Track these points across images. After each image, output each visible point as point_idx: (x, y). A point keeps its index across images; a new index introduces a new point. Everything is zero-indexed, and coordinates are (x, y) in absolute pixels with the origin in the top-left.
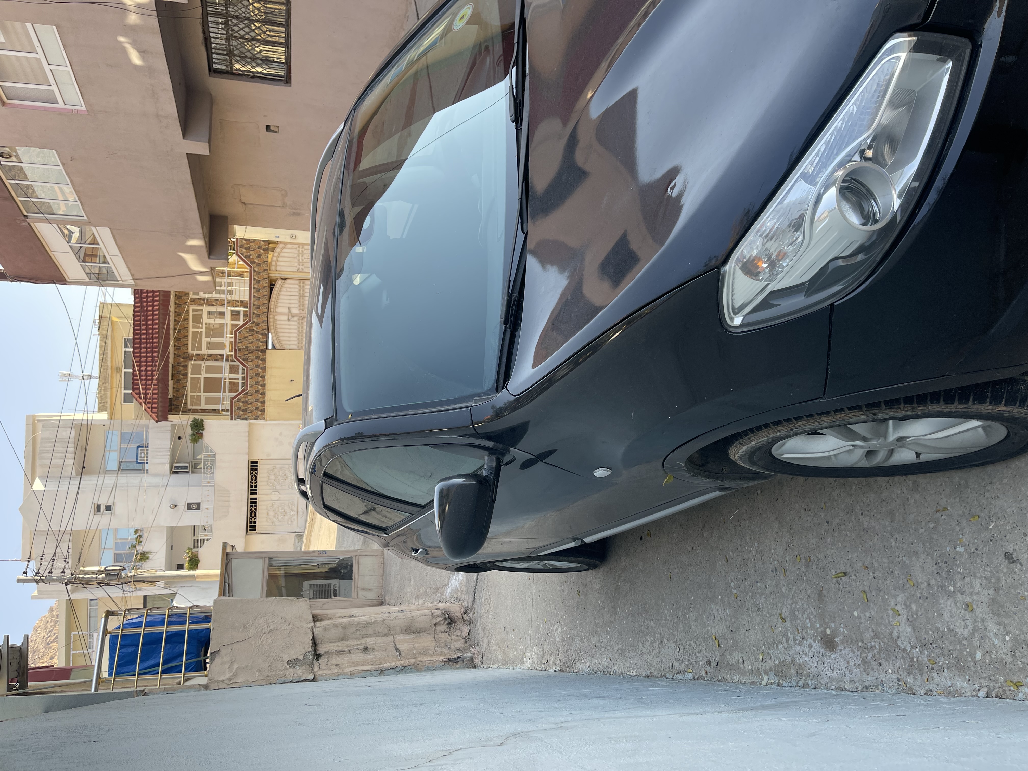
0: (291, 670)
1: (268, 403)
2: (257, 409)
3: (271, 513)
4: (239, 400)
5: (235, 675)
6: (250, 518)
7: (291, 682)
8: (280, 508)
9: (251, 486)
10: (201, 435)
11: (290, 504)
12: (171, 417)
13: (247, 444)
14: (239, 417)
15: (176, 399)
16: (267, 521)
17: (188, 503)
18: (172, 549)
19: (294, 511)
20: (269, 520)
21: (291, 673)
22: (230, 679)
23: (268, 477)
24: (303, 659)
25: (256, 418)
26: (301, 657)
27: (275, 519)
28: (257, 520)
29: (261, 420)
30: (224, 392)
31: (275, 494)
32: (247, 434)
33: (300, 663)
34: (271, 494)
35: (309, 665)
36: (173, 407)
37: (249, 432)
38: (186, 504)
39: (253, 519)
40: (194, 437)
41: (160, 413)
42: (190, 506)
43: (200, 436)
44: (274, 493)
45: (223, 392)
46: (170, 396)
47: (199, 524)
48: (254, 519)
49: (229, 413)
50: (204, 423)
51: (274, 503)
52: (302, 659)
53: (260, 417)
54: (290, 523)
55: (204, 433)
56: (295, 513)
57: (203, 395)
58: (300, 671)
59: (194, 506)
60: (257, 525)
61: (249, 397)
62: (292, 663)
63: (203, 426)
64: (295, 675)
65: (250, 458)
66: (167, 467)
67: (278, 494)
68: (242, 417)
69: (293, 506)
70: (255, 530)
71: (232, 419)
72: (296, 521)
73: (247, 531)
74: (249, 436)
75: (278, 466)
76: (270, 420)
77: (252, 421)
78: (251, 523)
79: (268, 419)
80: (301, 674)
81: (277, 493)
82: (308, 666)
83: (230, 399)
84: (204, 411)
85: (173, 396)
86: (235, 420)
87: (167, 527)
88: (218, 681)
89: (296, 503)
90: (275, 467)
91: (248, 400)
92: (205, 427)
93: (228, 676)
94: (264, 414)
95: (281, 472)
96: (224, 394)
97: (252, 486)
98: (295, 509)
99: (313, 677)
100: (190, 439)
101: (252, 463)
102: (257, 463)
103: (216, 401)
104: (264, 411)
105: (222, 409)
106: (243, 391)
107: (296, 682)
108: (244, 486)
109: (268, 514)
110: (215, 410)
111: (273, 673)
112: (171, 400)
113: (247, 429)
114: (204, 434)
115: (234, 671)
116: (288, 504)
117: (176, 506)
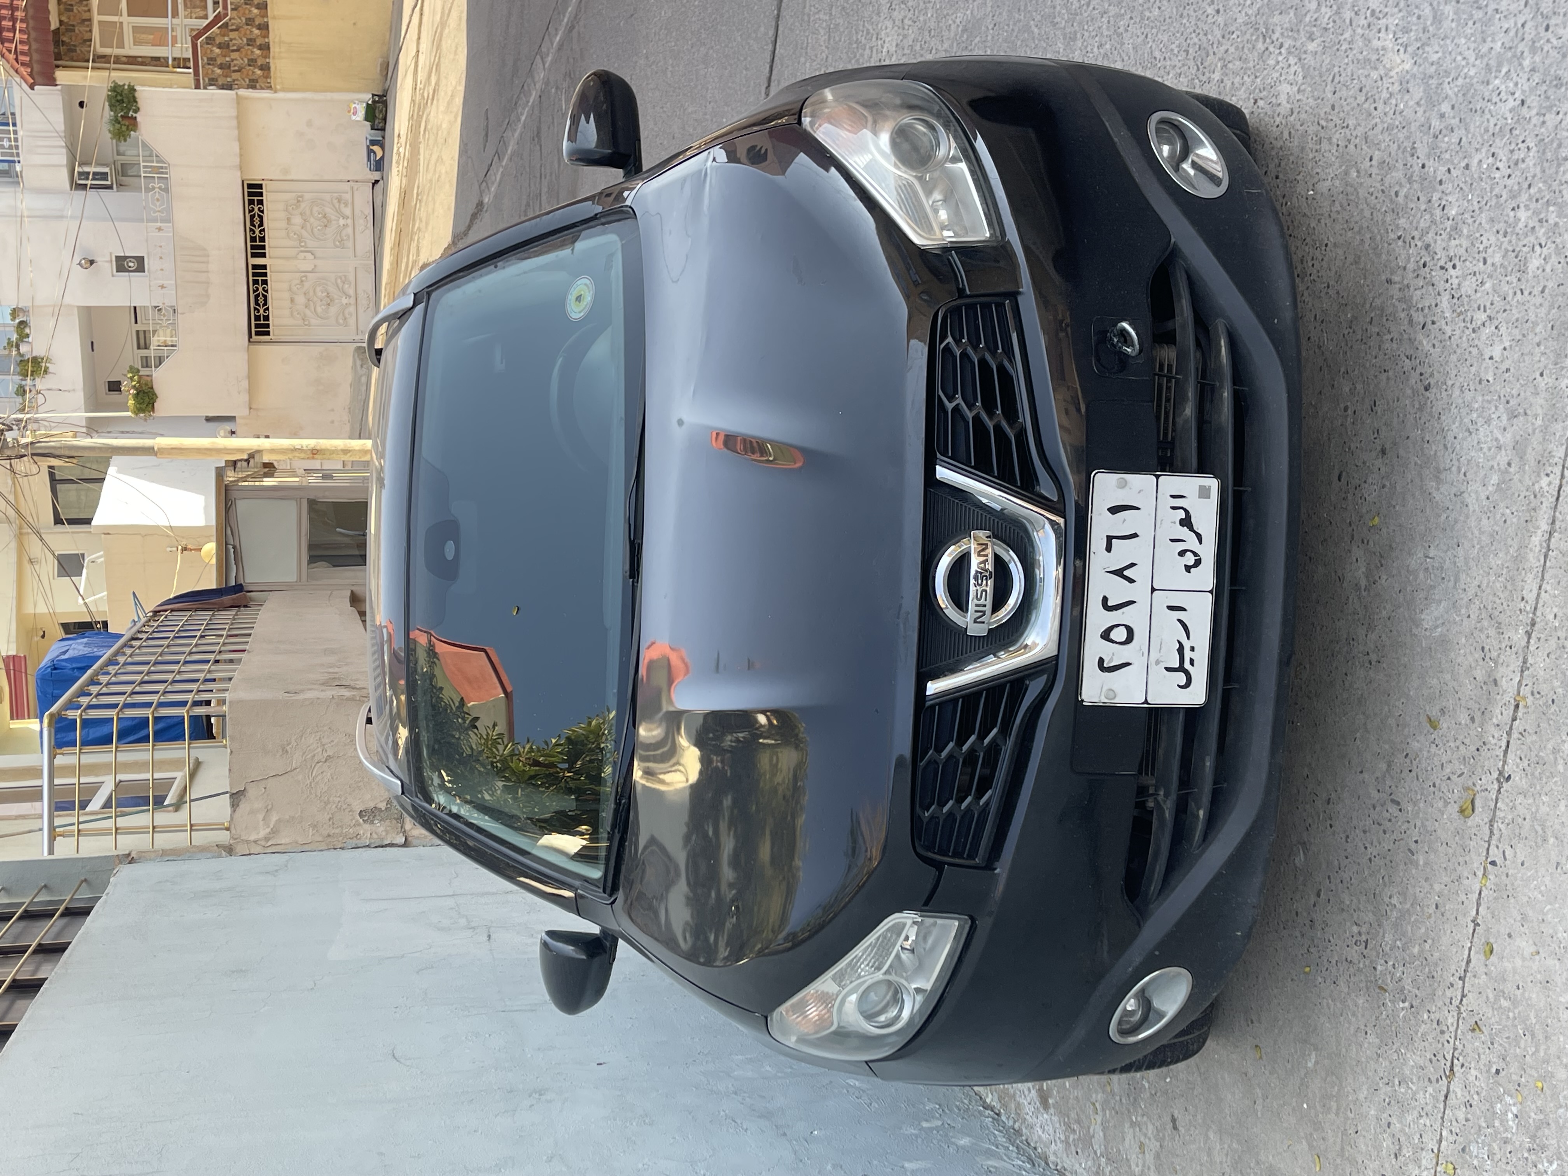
0: (367, 826)
1: (277, 50)
2: (252, 62)
3: (300, 300)
4: (210, 40)
5: (274, 832)
6: (255, 309)
7: (368, 846)
8: (318, 289)
9: (251, 237)
10: (132, 121)
11: (339, 281)
12: (63, 76)
13: (237, 143)
14: (213, 82)
15: (67, 30)
16: (292, 315)
17: (117, 257)
18: (93, 350)
19: (350, 297)
20: (295, 313)
21: (367, 831)
22: (267, 839)
23: (288, 219)
24: (386, 809)
25: (253, 85)
26: (383, 806)
27: (308, 312)
28: (271, 313)
29: (262, 88)
30: (175, 14)
31: (305, 259)
32: (234, 123)
33: (382, 814)
34: (296, 258)
35: (396, 819)
36: (63, 49)
37: (237, 117)
38: (114, 259)
39: (262, 311)
40: (117, 126)
41: (36, 67)
42: (122, 264)
43: (133, 124)
44: (302, 255)
45: (173, 17)
46: (54, 24)
47: (148, 304)
48: (264, 311)
49: (191, 71)
50: (137, 95)
51: (306, 276)
52: (383, 809)
53: (261, 83)
54: (341, 321)
55: (139, 117)
56: (352, 301)
57: (128, 22)
58: (382, 829)
59: (131, 264)
60: (270, 322)
61: (233, 35)
62: (368, 815)
63: (135, 100)
64: (375, 836)
65: (244, 178)
66: (64, 174)
67: (312, 257)
68: (220, 82)
69: (346, 286)
70: (268, 333)
71: (197, 87)
72: (354, 317)
73: (250, 336)
74: (239, 126)
75: (307, 196)
76: (284, 90)
77: (242, 92)
78: (257, 318)
79: (278, 87)
80: (384, 833)
81: (309, 255)
82: (394, 821)
83: (189, 39)
84: (133, 61)
85: (61, 22)
86: (205, 88)
87: (78, 307)
88: (248, 842)
89: (351, 277)
90: (301, 197)
91: (231, 40)
92: (141, 104)
93: (262, 833)
94: (268, 76)
95: (315, 209)
96: (175, 21)
97: (253, 239)
98: (352, 292)
99: (404, 840)
100: (110, 131)
101: (250, 186)
102: (260, 186)
103: (160, 37)
104: (269, 69)
105: (175, 56)
106: (217, 19)
107: (376, 847)
108: (238, 241)
109: (292, 300)
110: (157, 59)
111: (337, 831)
112: (56, 32)
113: (233, 113)
114: (138, 119)
115: (272, 826)
116: (336, 280)
117: (92, 262)
